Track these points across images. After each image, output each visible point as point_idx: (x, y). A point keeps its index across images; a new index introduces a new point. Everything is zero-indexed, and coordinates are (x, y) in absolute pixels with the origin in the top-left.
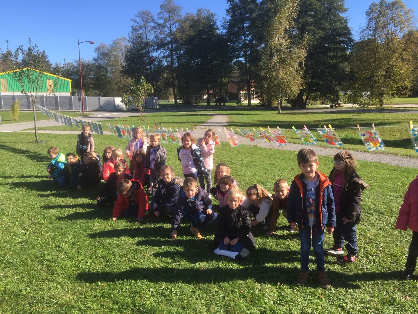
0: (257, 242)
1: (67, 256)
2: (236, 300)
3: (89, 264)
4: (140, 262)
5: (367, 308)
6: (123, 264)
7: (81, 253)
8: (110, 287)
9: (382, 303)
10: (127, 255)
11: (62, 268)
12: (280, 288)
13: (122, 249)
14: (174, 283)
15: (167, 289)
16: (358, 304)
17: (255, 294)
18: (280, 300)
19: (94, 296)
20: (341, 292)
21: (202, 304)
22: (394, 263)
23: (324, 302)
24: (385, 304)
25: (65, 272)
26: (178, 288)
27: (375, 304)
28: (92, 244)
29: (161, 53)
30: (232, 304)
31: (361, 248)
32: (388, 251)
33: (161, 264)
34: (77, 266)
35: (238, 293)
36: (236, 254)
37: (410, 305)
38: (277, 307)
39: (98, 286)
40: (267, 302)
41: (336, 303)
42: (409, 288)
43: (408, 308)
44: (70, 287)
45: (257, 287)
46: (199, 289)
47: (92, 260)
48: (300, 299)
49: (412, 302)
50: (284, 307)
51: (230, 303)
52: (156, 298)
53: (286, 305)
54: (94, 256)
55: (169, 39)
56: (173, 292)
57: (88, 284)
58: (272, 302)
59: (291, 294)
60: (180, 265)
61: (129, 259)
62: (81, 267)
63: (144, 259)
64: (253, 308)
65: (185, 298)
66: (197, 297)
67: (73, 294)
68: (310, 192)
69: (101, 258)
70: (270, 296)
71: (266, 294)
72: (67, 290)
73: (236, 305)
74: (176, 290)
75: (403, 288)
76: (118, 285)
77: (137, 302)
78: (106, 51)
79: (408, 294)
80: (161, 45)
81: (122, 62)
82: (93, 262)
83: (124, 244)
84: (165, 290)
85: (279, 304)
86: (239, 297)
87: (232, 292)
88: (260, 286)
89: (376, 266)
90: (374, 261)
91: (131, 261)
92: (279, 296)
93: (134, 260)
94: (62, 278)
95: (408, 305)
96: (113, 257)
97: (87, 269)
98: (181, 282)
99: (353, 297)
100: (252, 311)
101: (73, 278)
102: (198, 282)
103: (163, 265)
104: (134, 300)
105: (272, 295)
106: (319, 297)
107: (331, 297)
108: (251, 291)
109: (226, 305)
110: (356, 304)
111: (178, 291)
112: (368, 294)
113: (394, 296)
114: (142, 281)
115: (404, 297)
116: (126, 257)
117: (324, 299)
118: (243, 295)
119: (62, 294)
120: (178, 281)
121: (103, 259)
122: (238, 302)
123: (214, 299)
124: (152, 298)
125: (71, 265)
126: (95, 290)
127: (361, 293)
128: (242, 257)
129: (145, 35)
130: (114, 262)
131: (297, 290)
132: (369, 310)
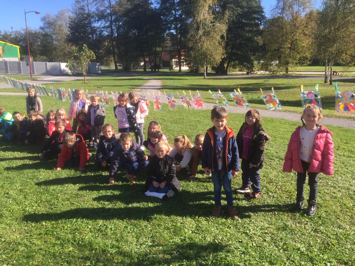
0: (181, 184)
1: (15, 201)
2: (162, 232)
3: (34, 208)
4: (81, 204)
5: (266, 233)
6: (66, 207)
7: (28, 198)
8: (53, 226)
9: (277, 229)
10: (69, 199)
11: (10, 211)
12: (198, 221)
13: (65, 194)
14: (109, 220)
15: (103, 225)
16: (258, 230)
17: (177, 226)
18: (197, 230)
19: (39, 234)
20: (246, 222)
21: (133, 236)
22: (288, 198)
23: (232, 230)
24: (280, 230)
25: (13, 215)
26: (113, 225)
27: (272, 230)
28: (38, 191)
29: (101, 24)
30: (158, 235)
31: (264, 186)
32: (284, 189)
33: (99, 205)
34: (24, 210)
35: (163, 226)
36: (164, 194)
37: (299, 230)
38: (194, 236)
39: (43, 225)
40: (187, 232)
41: (242, 231)
42: (299, 217)
43: (297, 232)
44: (17, 227)
45: (179, 220)
46: (131, 225)
47: (38, 204)
48: (214, 228)
49: (301, 227)
50: (200, 236)
51: (156, 234)
52: (94, 233)
53: (202, 233)
54: (40, 201)
55: (108, 11)
56: (109, 227)
57: (33, 224)
58: (191, 232)
59: (206, 225)
60: (116, 205)
61: (71, 202)
62: (28, 211)
63: (84, 202)
64: (175, 238)
65: (119, 232)
66: (129, 231)
67: (20, 233)
68: (219, 142)
69: (45, 202)
70: (189, 227)
71: (186, 226)
72: (14, 230)
73: (161, 235)
74: (111, 226)
75: (294, 217)
76: (60, 224)
77: (77, 237)
78: (52, 21)
79: (298, 221)
80: (101, 16)
81: (66, 31)
82: (38, 206)
83: (67, 190)
84: (101, 227)
85: (196, 233)
86: (164, 229)
87: (158, 225)
88: (181, 220)
89: (274, 200)
90: (273, 196)
91: (73, 204)
92: (196, 227)
93: (75, 203)
94: (10, 220)
95: (297, 230)
96: (57, 201)
97: (33, 211)
98: (116, 219)
99: (255, 225)
100: (174, 240)
101: (20, 220)
102: (130, 218)
103: (100, 206)
104: (74, 236)
105: (191, 227)
106: (228, 226)
107: (238, 225)
108: (174, 224)
109: (153, 236)
110: (257, 231)
111: (112, 226)
112: (267, 222)
113: (287, 224)
114: (82, 220)
115: (294, 224)
116: (69, 200)
117: (232, 228)
118: (168, 228)
119: (10, 234)
120: (113, 218)
121: (48, 203)
122: (163, 233)
123: (143, 232)
124: (90, 234)
125: (18, 209)
126: (40, 229)
127: (262, 221)
128: (168, 197)
129: (87, 7)
130: (57, 205)
131: (212, 221)
132: (267, 235)
